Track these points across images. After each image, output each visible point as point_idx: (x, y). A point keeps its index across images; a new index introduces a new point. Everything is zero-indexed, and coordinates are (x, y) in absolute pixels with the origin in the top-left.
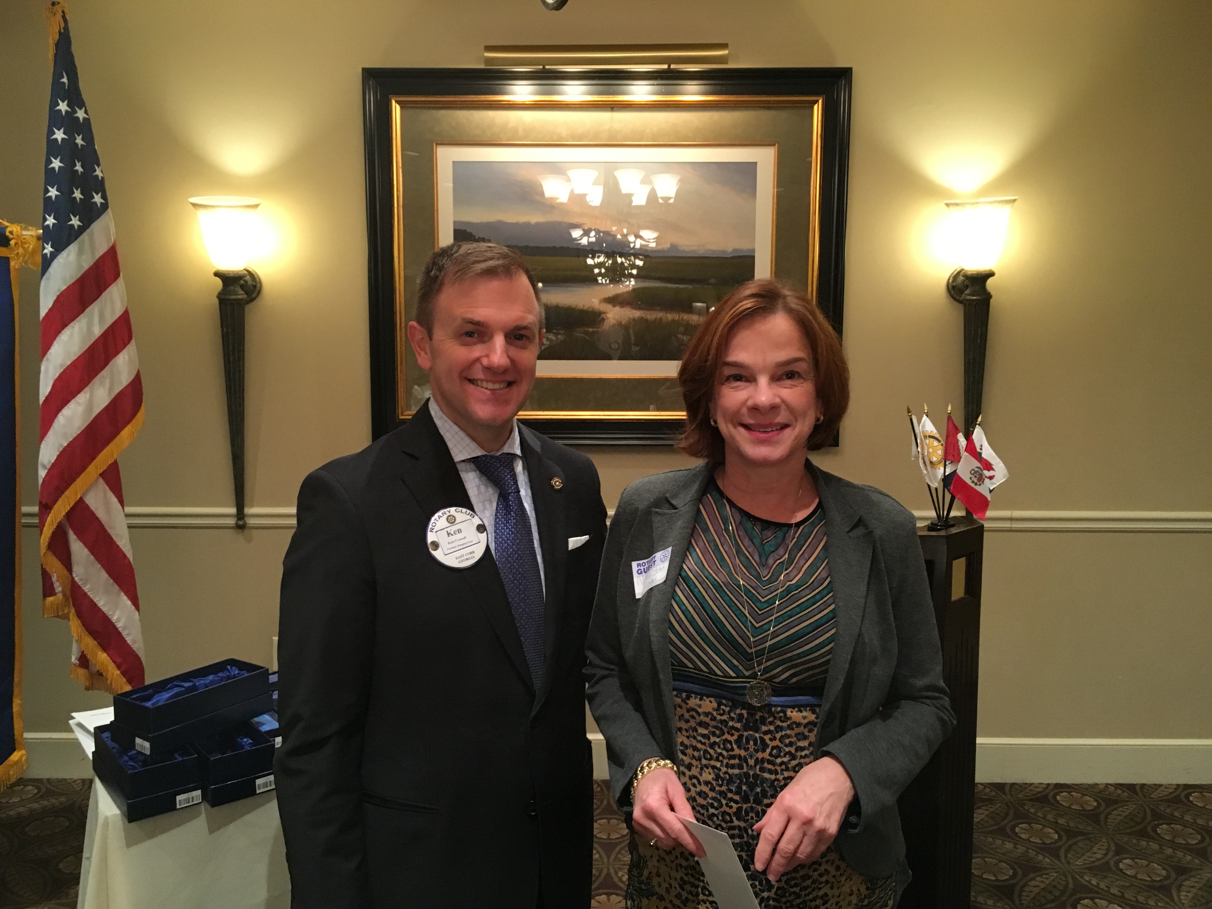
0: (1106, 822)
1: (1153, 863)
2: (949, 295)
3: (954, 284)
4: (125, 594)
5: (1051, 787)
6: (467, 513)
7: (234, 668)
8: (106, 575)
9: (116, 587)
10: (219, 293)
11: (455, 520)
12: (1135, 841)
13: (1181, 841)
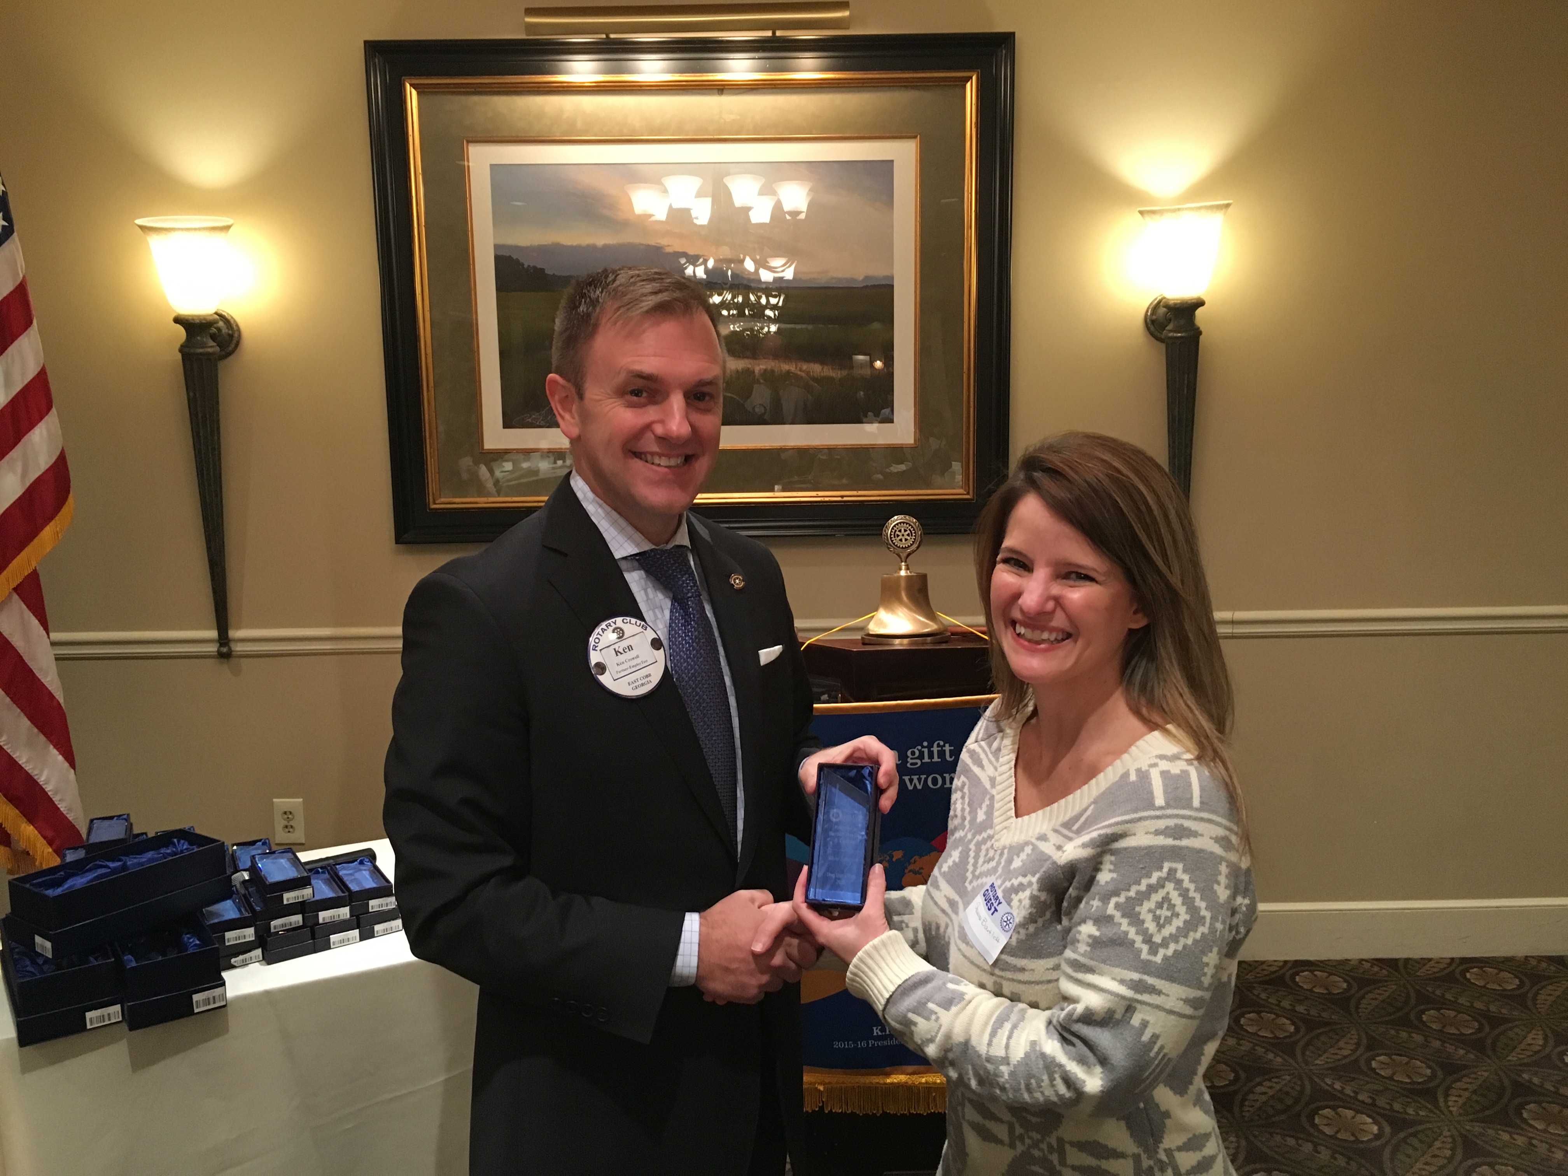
0: (1357, 1008)
1: (1416, 1059)
2: (1148, 333)
3: (1154, 317)
4: (55, 746)
5: (1289, 965)
6: (638, 624)
7: (182, 842)
8: (29, 723)
9: (42, 738)
10: (182, 346)
11: (623, 633)
12: (1393, 1032)
13: (1453, 1030)
